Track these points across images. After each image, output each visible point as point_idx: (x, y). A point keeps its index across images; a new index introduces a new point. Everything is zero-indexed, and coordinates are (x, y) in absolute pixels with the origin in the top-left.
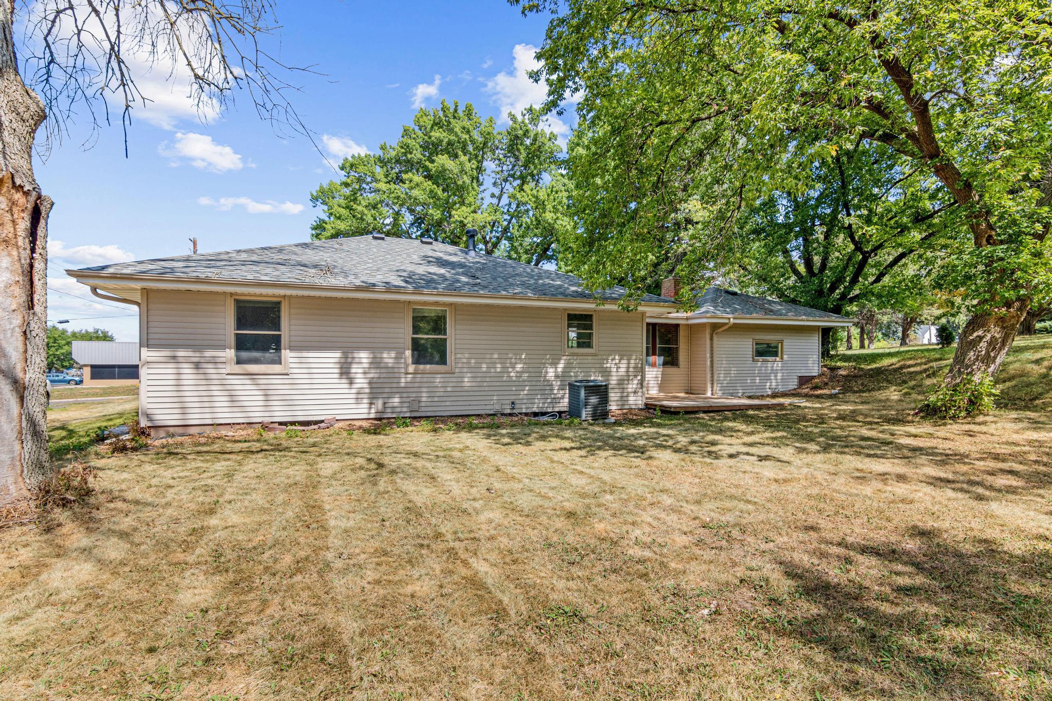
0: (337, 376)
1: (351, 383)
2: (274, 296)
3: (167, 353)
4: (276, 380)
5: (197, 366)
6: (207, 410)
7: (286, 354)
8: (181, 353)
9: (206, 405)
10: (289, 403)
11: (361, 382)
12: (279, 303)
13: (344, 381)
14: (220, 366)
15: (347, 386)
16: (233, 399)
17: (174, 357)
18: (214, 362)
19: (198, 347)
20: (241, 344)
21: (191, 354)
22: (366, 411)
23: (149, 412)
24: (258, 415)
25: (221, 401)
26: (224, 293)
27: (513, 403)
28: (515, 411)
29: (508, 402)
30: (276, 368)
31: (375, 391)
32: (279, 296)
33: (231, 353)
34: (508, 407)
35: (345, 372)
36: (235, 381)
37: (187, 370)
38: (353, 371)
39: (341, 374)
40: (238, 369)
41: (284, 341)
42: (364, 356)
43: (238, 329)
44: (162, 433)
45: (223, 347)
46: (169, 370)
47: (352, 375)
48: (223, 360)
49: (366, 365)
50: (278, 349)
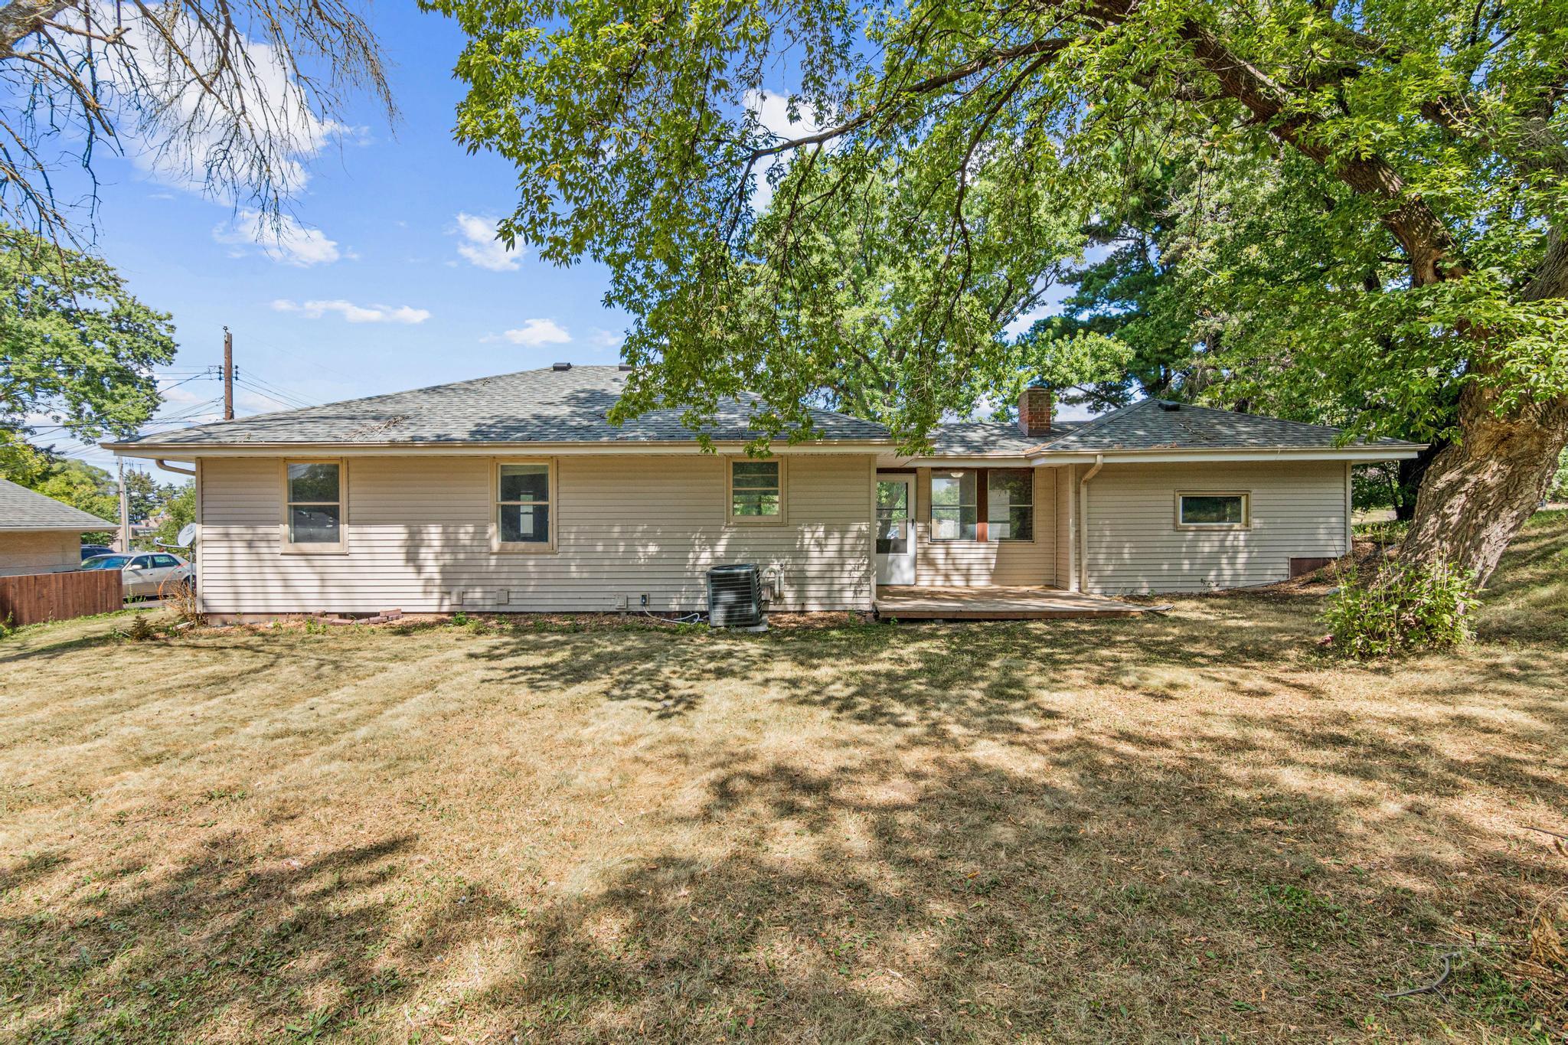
0: (402, 563)
1: (419, 573)
2: (329, 459)
3: (220, 530)
4: (333, 561)
5: (250, 544)
6: (260, 596)
7: (345, 529)
8: (234, 530)
9: (260, 590)
10: (347, 589)
11: (432, 569)
12: (337, 467)
13: (411, 569)
14: (273, 544)
15: (414, 576)
16: (286, 583)
17: (227, 534)
18: (267, 539)
19: (251, 523)
20: (298, 518)
21: (244, 531)
22: (436, 602)
23: (206, 596)
24: (314, 606)
25: (275, 586)
26: (277, 459)
27: (644, 597)
28: (646, 609)
29: (639, 595)
30: (333, 547)
31: (449, 578)
32: (336, 459)
33: (284, 529)
34: (639, 602)
35: (412, 557)
36: (289, 562)
37: (240, 548)
38: (422, 556)
39: (408, 560)
40: (291, 548)
41: (343, 514)
42: (434, 534)
43: (294, 500)
44: (217, 621)
45: (275, 522)
46: (222, 549)
47: (421, 563)
48: (277, 537)
49: (438, 549)
50: (336, 524)
